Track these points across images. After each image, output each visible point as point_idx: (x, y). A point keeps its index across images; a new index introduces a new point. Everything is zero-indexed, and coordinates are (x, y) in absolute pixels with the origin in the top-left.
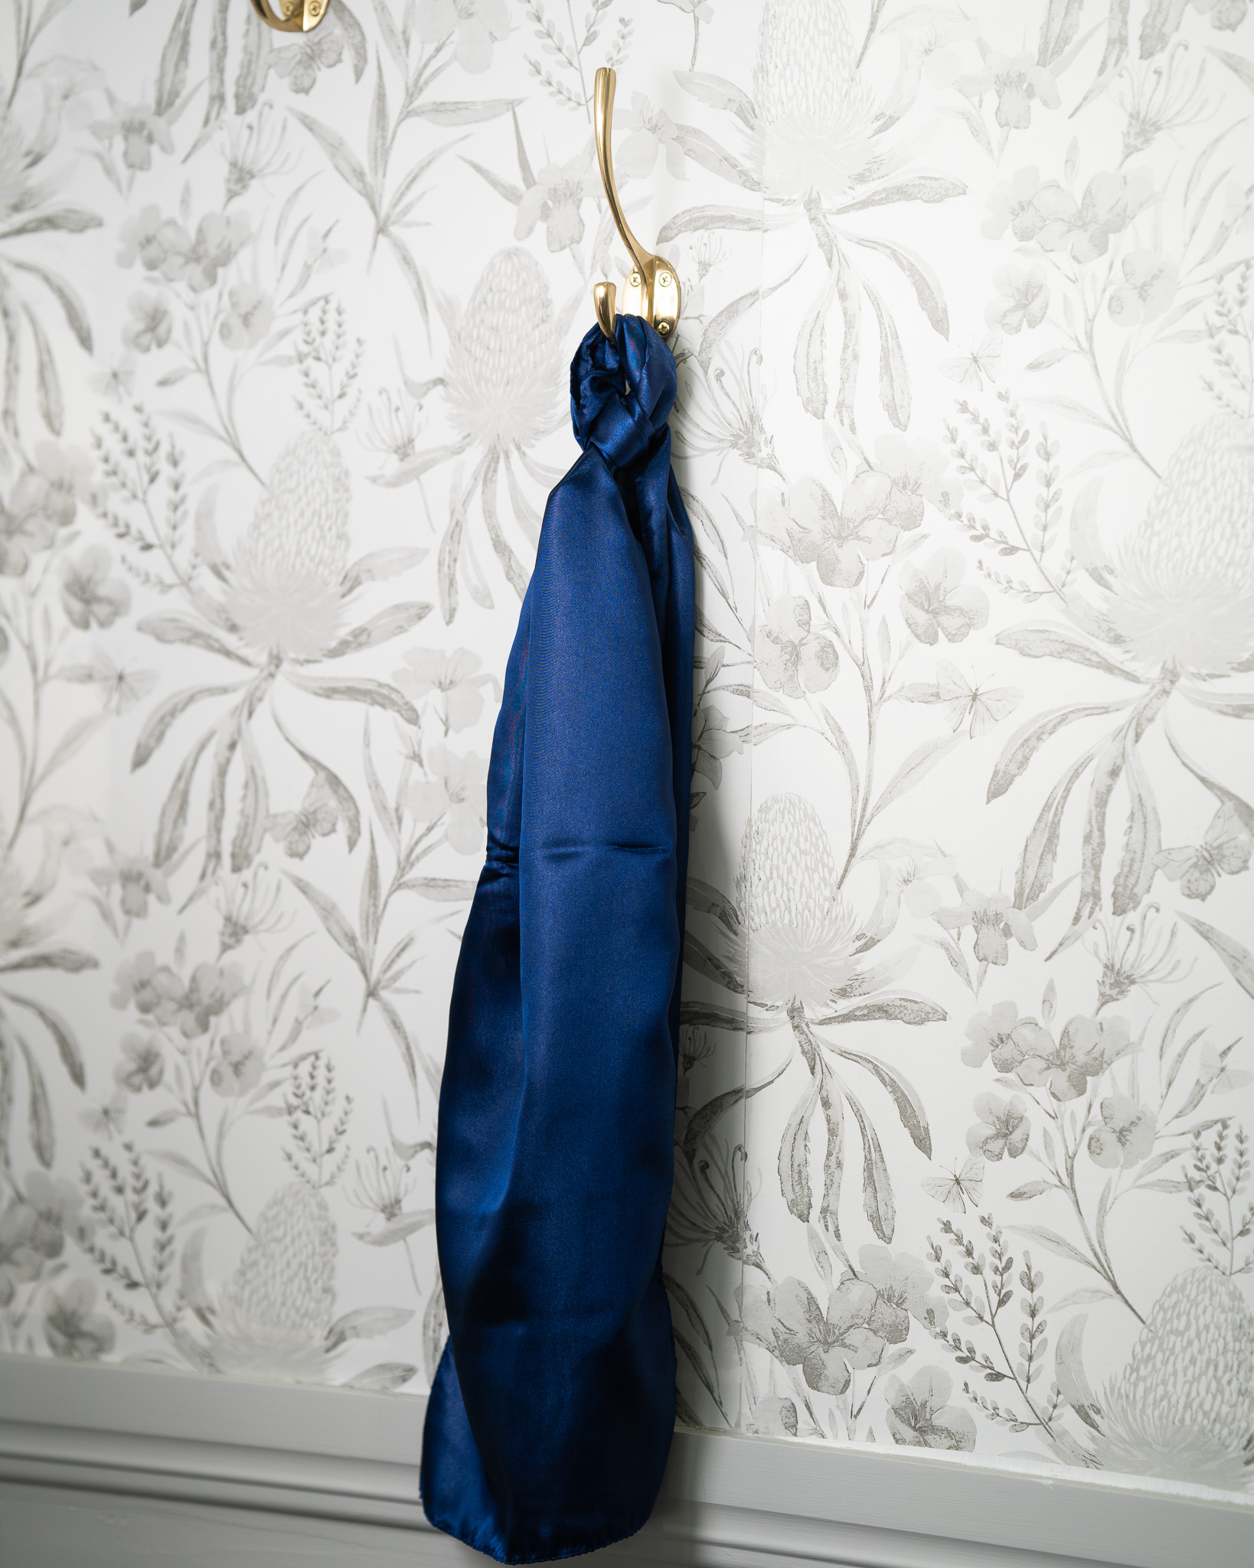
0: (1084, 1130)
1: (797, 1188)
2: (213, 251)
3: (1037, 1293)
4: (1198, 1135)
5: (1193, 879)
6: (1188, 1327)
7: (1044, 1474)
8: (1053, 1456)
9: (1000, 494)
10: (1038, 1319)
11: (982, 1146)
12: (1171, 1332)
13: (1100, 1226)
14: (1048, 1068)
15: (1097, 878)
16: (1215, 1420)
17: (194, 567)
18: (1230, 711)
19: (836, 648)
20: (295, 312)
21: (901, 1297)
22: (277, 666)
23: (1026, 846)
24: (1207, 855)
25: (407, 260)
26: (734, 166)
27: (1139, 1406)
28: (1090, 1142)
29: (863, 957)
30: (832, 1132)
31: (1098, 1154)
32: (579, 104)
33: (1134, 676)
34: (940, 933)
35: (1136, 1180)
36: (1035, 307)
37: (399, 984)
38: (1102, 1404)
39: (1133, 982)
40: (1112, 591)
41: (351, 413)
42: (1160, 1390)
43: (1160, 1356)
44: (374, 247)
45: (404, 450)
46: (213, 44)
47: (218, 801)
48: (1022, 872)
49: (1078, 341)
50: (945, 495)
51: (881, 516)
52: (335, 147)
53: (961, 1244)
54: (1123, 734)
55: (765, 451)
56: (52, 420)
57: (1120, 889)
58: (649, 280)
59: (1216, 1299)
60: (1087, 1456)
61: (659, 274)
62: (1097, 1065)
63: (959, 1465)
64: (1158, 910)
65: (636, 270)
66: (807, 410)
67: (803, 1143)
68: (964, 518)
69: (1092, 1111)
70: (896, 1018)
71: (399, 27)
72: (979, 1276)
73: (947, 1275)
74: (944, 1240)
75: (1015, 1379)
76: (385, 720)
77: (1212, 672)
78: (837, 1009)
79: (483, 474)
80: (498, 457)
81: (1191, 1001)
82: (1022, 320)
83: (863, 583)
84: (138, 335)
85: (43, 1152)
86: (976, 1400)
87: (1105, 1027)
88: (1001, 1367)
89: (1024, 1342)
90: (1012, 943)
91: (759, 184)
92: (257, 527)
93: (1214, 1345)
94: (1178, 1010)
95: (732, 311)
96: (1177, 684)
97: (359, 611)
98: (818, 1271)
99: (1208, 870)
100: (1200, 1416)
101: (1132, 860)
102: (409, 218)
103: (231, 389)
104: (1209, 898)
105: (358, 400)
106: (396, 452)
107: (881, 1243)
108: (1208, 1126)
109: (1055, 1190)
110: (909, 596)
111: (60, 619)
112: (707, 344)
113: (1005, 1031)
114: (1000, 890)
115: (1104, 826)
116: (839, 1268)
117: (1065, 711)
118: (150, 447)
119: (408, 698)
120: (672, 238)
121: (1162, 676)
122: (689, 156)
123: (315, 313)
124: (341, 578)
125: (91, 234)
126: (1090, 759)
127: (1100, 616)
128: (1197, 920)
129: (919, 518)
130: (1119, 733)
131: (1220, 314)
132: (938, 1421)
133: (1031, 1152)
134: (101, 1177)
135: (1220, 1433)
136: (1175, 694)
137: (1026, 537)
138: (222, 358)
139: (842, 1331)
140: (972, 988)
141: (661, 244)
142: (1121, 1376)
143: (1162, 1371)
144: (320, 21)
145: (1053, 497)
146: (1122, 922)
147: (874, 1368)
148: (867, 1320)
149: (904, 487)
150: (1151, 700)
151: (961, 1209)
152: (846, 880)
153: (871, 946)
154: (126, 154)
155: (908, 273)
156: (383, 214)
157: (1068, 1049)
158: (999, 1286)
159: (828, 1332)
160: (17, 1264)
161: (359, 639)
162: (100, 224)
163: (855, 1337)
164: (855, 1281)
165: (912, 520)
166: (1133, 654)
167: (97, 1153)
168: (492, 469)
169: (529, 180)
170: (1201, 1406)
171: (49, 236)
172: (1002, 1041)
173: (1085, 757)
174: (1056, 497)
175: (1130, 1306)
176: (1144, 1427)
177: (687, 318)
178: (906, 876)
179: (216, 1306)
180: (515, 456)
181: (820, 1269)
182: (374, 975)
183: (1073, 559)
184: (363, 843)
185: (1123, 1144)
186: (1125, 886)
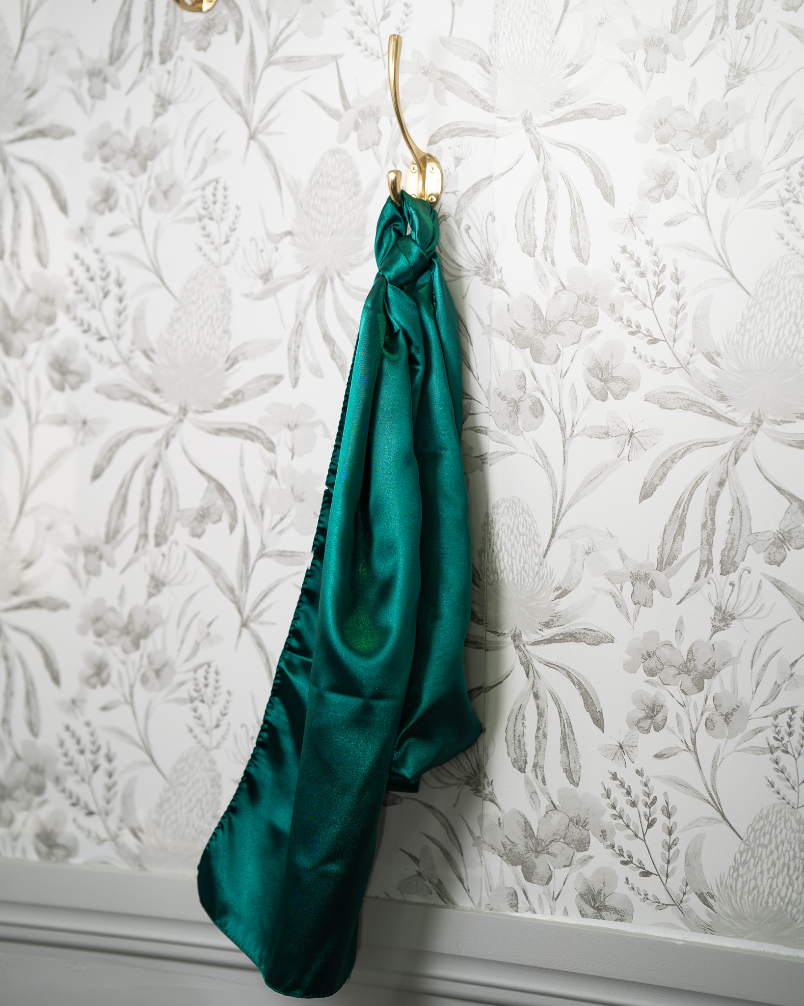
0: (702, 714)
1: (518, 751)
2: (145, 150)
3: (673, 819)
4: (776, 717)
5: (772, 552)
6: (770, 842)
7: (678, 938)
8: (684, 926)
9: (647, 305)
10: (673, 837)
11: (637, 724)
12: (759, 845)
13: (713, 776)
14: (679, 674)
15: (711, 551)
16: (788, 903)
17: (132, 351)
18: (796, 445)
19: (543, 404)
20: (196, 189)
21: (585, 822)
22: (185, 415)
23: (665, 531)
24: (781, 537)
25: (268, 156)
26: (477, 97)
27: (739, 893)
28: (706, 722)
29: (560, 601)
30: (540, 714)
31: (712, 729)
32: (378, 57)
33: (733, 421)
34: (609, 586)
35: (736, 747)
36: (670, 186)
37: (262, 619)
38: (715, 892)
39: (734, 619)
40: (719, 367)
41: (233, 254)
42: (753, 883)
43: (752, 861)
44: (248, 148)
45: (266, 277)
46: (146, 20)
47: (146, 502)
48: (662, 547)
49: (697, 208)
50: (612, 306)
51: (571, 319)
52: (223, 85)
53: (623, 787)
54: (727, 457)
55: (497, 278)
56: (41, 258)
57: (725, 558)
58: (423, 169)
59: (788, 824)
60: (706, 926)
61: (430, 166)
62: (711, 672)
63: (623, 932)
64: (749, 572)
65: (415, 162)
66: (524, 251)
67: (521, 722)
68: (624, 320)
69: (707, 701)
70: (581, 641)
71: (263, 9)
72: (635, 808)
73: (614, 808)
74: (613, 785)
75: (659, 875)
76: (253, 449)
77: (784, 419)
78: (543, 635)
79: (316, 292)
80: (326, 281)
81: (771, 631)
82: (661, 194)
83: (559, 362)
84: (97, 204)
85: (33, 727)
86: (633, 889)
87: (716, 647)
88: (649, 868)
89: (665, 852)
90: (656, 593)
91: (493, 108)
92: (172, 326)
93: (787, 854)
94: (763, 637)
95: (475, 188)
96: (761, 427)
97: (238, 379)
98: (531, 805)
99: (782, 546)
100: (778, 900)
101: (733, 540)
102: (270, 129)
103: (156, 238)
104: (782, 564)
105: (237, 245)
106: (261, 278)
107: (572, 787)
108: (783, 712)
109: (684, 752)
110: (589, 370)
111: (46, 385)
112: (460, 209)
113: (651, 650)
114: (648, 559)
115: (715, 518)
116: (545, 803)
117: (690, 444)
118: (104, 275)
119: (268, 435)
120: (438, 142)
121: (752, 421)
122: (448, 90)
123: (209, 190)
124: (225, 359)
125: (67, 140)
126: (705, 475)
127: (712, 383)
128: (775, 578)
129: (595, 320)
130: (724, 458)
131: (788, 191)
132: (609, 902)
133: (669, 728)
134: (70, 744)
135: (791, 912)
136: (760, 433)
137: (664, 333)
138: (150, 218)
139: (547, 843)
140: (630, 622)
141: (430, 146)
142: (727, 874)
143: (754, 871)
144: (214, 6)
145: (681, 307)
146: (726, 581)
147: (567, 868)
148: (563, 837)
149: (586, 300)
150: (745, 437)
151: (623, 765)
152: (549, 552)
153: (565, 595)
154: (90, 90)
155: (588, 164)
156: (253, 126)
157: (692, 662)
158: (648, 815)
159: (538, 844)
160: (15, 800)
161: (237, 397)
162: (72, 133)
163: (555, 848)
164: (555, 811)
165: (591, 321)
166: (732, 408)
167: (67, 728)
168: (322, 288)
169: (346, 105)
170: (779, 893)
171: (40, 141)
172: (649, 656)
173: (703, 474)
174: (683, 307)
175: (733, 828)
176: (742, 906)
177: (447, 193)
178: (587, 549)
179: (144, 826)
180: (337, 280)
181: (532, 803)
182: (246, 613)
183: (694, 346)
184: (239, 529)
185: (728, 723)
186: (728, 557)
